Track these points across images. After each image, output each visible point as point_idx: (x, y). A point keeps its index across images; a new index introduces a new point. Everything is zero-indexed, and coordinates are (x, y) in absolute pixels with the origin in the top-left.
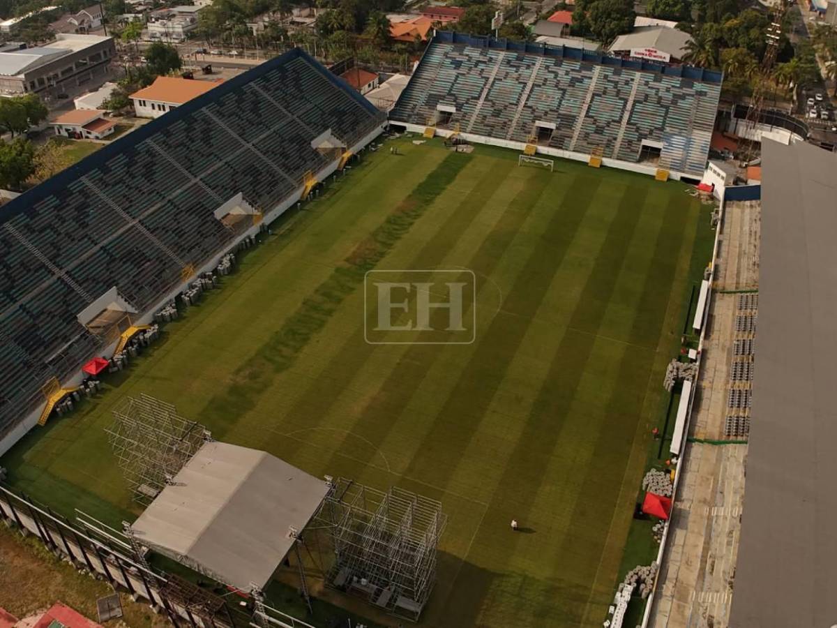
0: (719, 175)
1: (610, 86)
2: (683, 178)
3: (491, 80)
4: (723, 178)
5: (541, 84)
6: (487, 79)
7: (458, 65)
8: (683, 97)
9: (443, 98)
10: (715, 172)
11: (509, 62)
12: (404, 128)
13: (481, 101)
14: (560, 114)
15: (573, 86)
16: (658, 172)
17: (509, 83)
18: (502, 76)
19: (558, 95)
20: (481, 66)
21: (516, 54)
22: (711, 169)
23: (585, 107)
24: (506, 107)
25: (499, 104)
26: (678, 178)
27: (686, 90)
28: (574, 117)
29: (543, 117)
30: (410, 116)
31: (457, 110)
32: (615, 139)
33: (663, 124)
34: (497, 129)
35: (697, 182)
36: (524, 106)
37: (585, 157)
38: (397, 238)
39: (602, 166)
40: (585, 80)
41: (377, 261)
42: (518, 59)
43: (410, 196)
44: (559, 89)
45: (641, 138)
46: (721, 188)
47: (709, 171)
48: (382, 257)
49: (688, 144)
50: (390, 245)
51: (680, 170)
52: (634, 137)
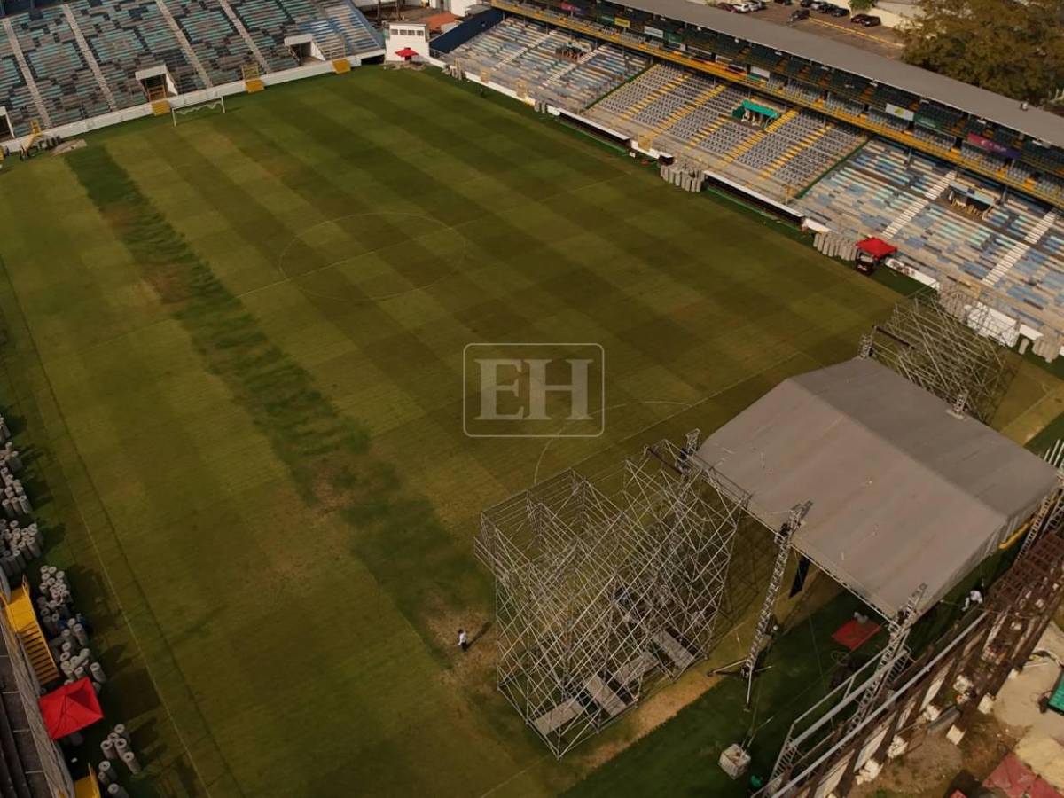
0: (411, 33)
2: (364, 61)
3: (20, 56)
4: (419, 33)
5: (96, 33)
6: (13, 57)
10: (403, 32)
11: (25, 27)
13: (32, 85)
14: (155, 55)
15: (141, 19)
16: (335, 65)
17: (49, 50)
18: (30, 46)
19: (131, 36)
21: (26, 14)
22: (395, 32)
23: (180, 34)
24: (75, 77)
25: (63, 75)
26: (358, 63)
28: (178, 50)
29: (138, 66)
31: (7, 110)
32: (251, 53)
33: (288, 15)
34: (89, 105)
35: (380, 59)
36: (100, 66)
37: (239, 86)
38: (184, 246)
39: (266, 87)
40: (149, 7)
41: (211, 277)
42: (33, 18)
43: (102, 210)
44: (125, 29)
45: (279, 39)
46: (421, 47)
47: (392, 36)
48: (208, 270)
49: (334, 25)
50: (191, 257)
51: (352, 53)
52: (269, 42)
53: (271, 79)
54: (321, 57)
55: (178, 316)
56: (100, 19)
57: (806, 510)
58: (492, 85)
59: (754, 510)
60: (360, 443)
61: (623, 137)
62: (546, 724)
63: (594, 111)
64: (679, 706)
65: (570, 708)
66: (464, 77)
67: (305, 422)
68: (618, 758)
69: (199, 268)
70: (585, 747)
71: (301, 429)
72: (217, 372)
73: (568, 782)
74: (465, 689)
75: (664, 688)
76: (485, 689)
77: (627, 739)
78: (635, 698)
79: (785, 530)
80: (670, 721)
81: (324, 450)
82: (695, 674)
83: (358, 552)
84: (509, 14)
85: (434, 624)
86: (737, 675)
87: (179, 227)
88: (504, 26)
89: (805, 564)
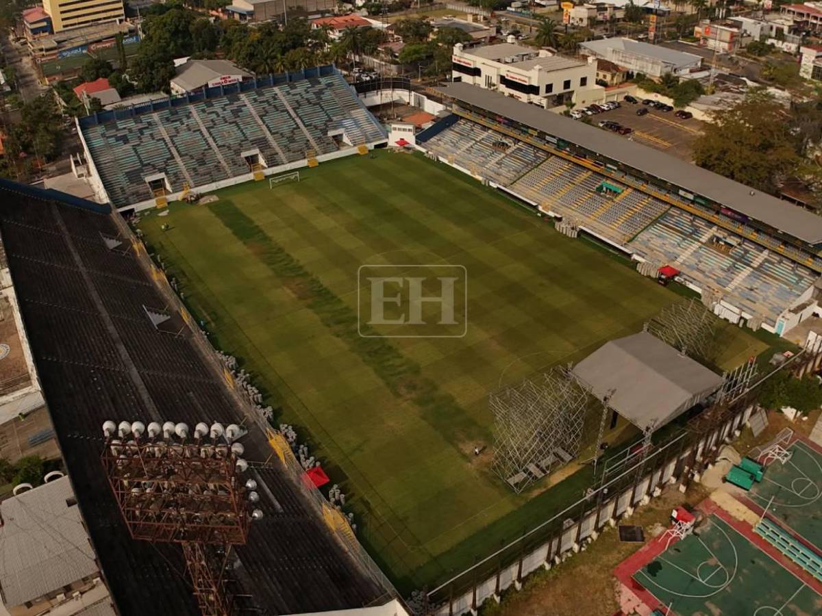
0: (404, 130)
1: (265, 105)
2: (376, 146)
3: (168, 140)
4: (409, 130)
5: (212, 125)
6: (164, 140)
7: (125, 140)
8: (321, 92)
9: (141, 170)
10: (399, 129)
11: (168, 120)
12: (133, 210)
13: (178, 159)
14: (251, 141)
15: (239, 117)
16: (360, 149)
17: (185, 135)
18: (173, 132)
19: (234, 127)
20: (147, 132)
21: (167, 111)
22: (395, 129)
23: (264, 127)
24: (204, 154)
25: (196, 154)
26: (373, 148)
27: (318, 87)
28: (264, 138)
29: (242, 148)
30: (126, 198)
31: (165, 175)
32: (308, 141)
33: (329, 116)
34: (214, 173)
35: (385, 145)
36: (218, 147)
37: (303, 163)
38: (301, 268)
39: (320, 163)
40: (243, 108)
41: (321, 286)
42: (172, 114)
43: (245, 243)
44: (230, 123)
45: (325, 132)
46: (410, 138)
47: (393, 131)
48: (319, 282)
49: (356, 122)
50: (306, 274)
51: (369, 141)
52: (319, 134)
53: (323, 158)
54: (350, 144)
55: (310, 307)
56: (214, 116)
57: (613, 392)
58: (455, 166)
59: (594, 392)
60: (416, 370)
61: (534, 204)
62: (512, 481)
63: (517, 186)
64: (567, 476)
65: (521, 476)
66: (438, 159)
67: (388, 360)
68: (542, 493)
69: (313, 281)
70: (529, 489)
71: (386, 364)
72: (338, 336)
73: (523, 503)
74: (477, 470)
75: (560, 469)
76: (486, 470)
77: (545, 487)
78: (548, 472)
79: (605, 399)
80: (562, 482)
81: (400, 373)
82: (573, 464)
83: (424, 418)
84: (462, 118)
85: (461, 446)
86: (590, 465)
87: (295, 255)
88: (460, 124)
89: (616, 414)
